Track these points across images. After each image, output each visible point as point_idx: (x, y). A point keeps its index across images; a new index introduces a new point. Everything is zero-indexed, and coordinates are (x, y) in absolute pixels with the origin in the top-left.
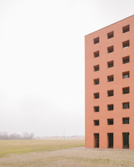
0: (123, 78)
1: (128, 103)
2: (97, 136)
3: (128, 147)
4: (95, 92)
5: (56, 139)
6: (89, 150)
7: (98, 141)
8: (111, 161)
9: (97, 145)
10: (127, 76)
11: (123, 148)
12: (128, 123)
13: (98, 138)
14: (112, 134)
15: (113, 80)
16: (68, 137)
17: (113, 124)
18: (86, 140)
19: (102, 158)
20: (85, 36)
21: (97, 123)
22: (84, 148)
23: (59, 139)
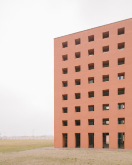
0: (89, 83)
1: (93, 106)
2: (65, 136)
3: (93, 147)
4: (64, 94)
5: (24, 138)
6: (57, 150)
7: (67, 141)
8: (78, 160)
9: (65, 145)
10: (92, 81)
11: (89, 147)
12: (94, 124)
13: (67, 138)
14: (80, 134)
15: (80, 84)
16: (38, 137)
17: (80, 125)
18: (55, 140)
19: (70, 157)
20: (54, 39)
21: (65, 123)
22: (53, 148)
23: (28, 138)
